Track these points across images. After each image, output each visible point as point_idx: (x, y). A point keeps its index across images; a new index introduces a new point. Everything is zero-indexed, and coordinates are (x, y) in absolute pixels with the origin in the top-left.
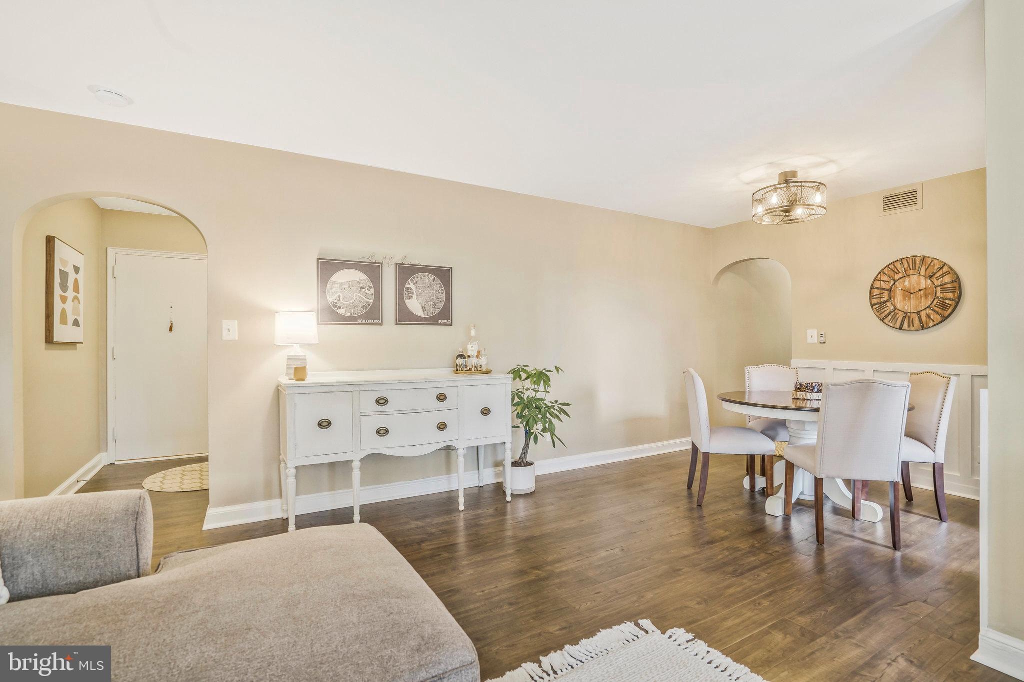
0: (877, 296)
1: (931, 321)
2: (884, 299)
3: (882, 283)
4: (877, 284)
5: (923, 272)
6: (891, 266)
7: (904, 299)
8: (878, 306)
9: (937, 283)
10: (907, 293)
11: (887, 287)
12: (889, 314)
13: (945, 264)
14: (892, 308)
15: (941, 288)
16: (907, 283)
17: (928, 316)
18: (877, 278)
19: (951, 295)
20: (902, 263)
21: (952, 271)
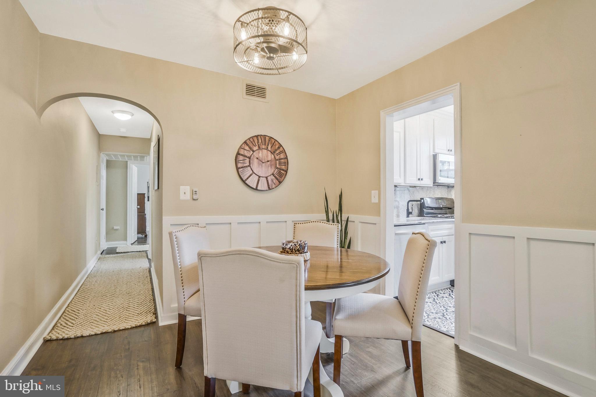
0: (241, 162)
1: (274, 184)
2: (246, 165)
3: (245, 151)
4: (242, 152)
5: (269, 148)
6: (251, 140)
7: (259, 166)
8: (242, 169)
9: (277, 157)
10: (260, 162)
11: (248, 155)
12: (249, 177)
13: (281, 145)
14: (251, 172)
15: (279, 162)
16: (260, 154)
17: (272, 180)
18: (242, 147)
19: (283, 167)
20: (258, 140)
21: (284, 151)
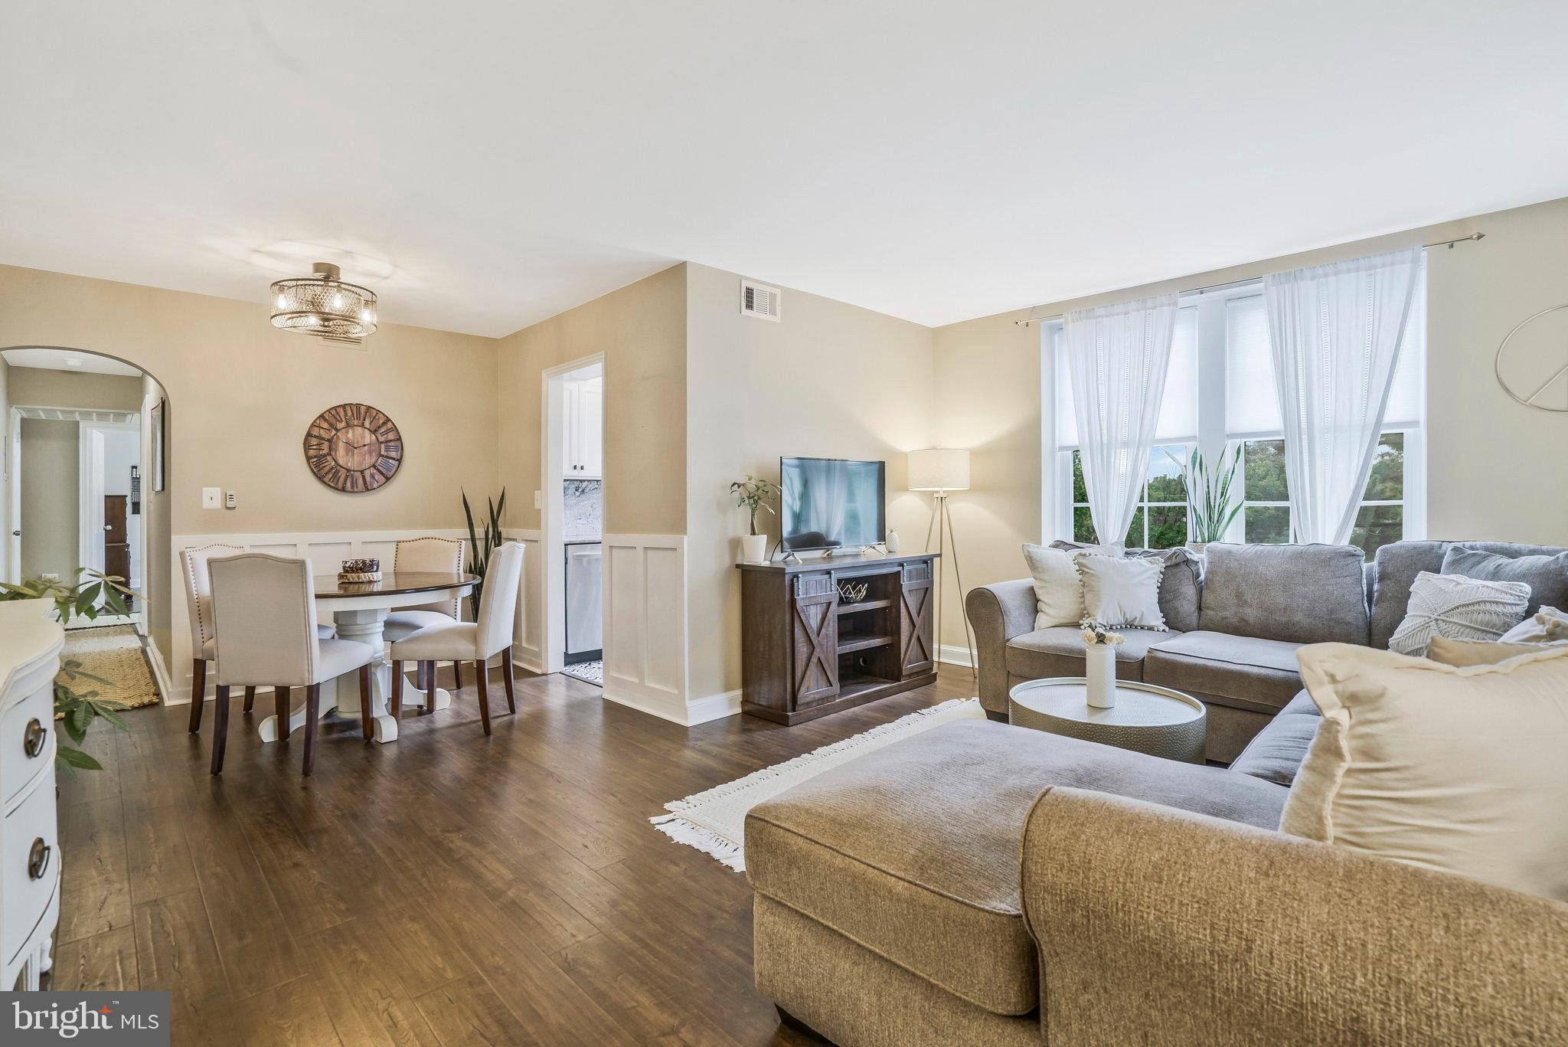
0: (315, 447)
1: (375, 482)
2: (324, 452)
3: (322, 431)
4: (315, 432)
5: (367, 424)
6: (333, 412)
7: (347, 454)
8: (316, 459)
9: (382, 439)
10: (351, 447)
11: (327, 437)
12: (330, 471)
13: (390, 420)
14: (333, 463)
15: (385, 446)
16: (350, 435)
17: (372, 476)
18: (315, 424)
19: (393, 454)
20: (345, 411)
21: (395, 429)
